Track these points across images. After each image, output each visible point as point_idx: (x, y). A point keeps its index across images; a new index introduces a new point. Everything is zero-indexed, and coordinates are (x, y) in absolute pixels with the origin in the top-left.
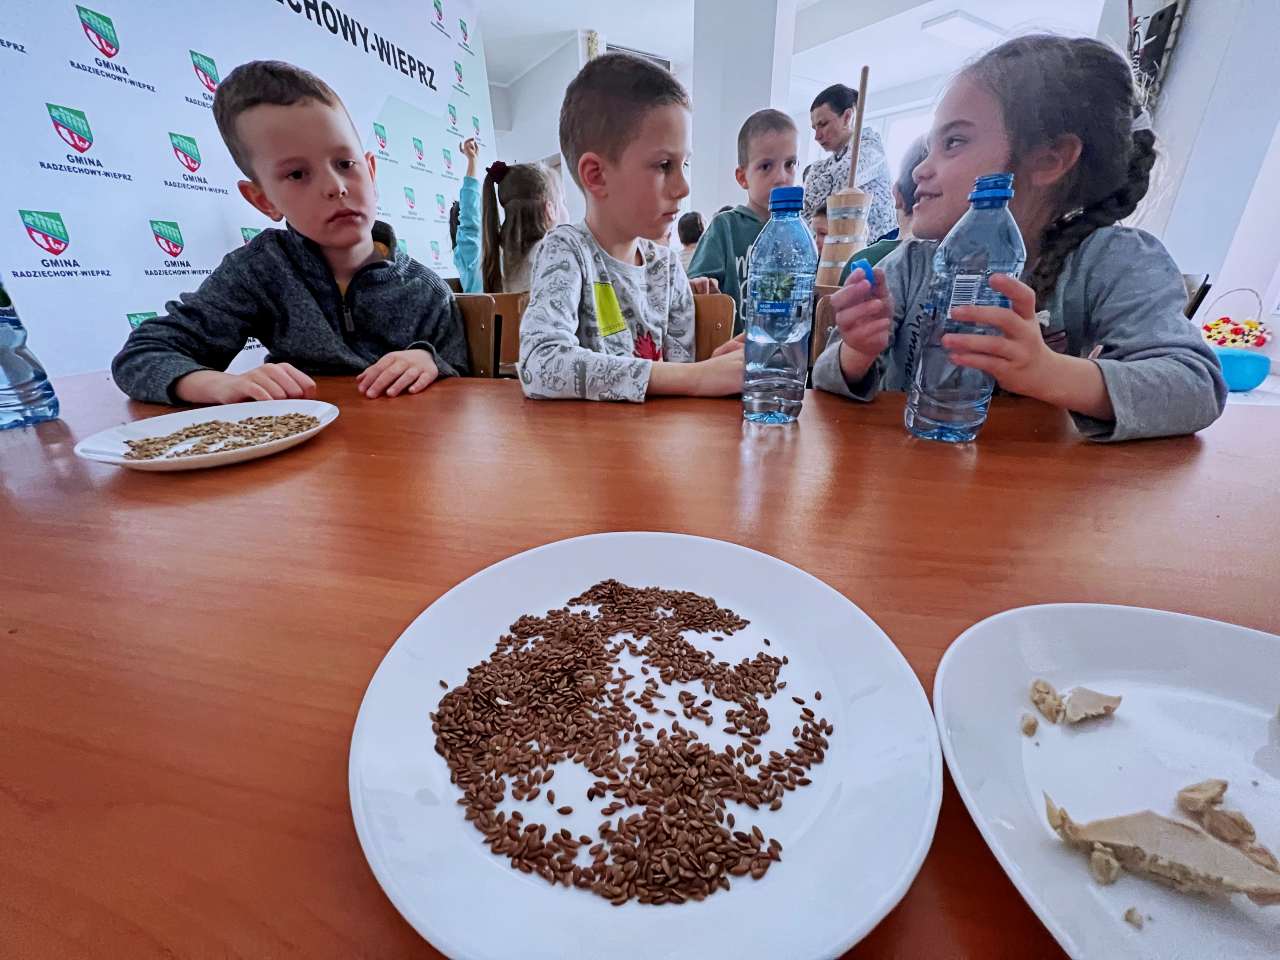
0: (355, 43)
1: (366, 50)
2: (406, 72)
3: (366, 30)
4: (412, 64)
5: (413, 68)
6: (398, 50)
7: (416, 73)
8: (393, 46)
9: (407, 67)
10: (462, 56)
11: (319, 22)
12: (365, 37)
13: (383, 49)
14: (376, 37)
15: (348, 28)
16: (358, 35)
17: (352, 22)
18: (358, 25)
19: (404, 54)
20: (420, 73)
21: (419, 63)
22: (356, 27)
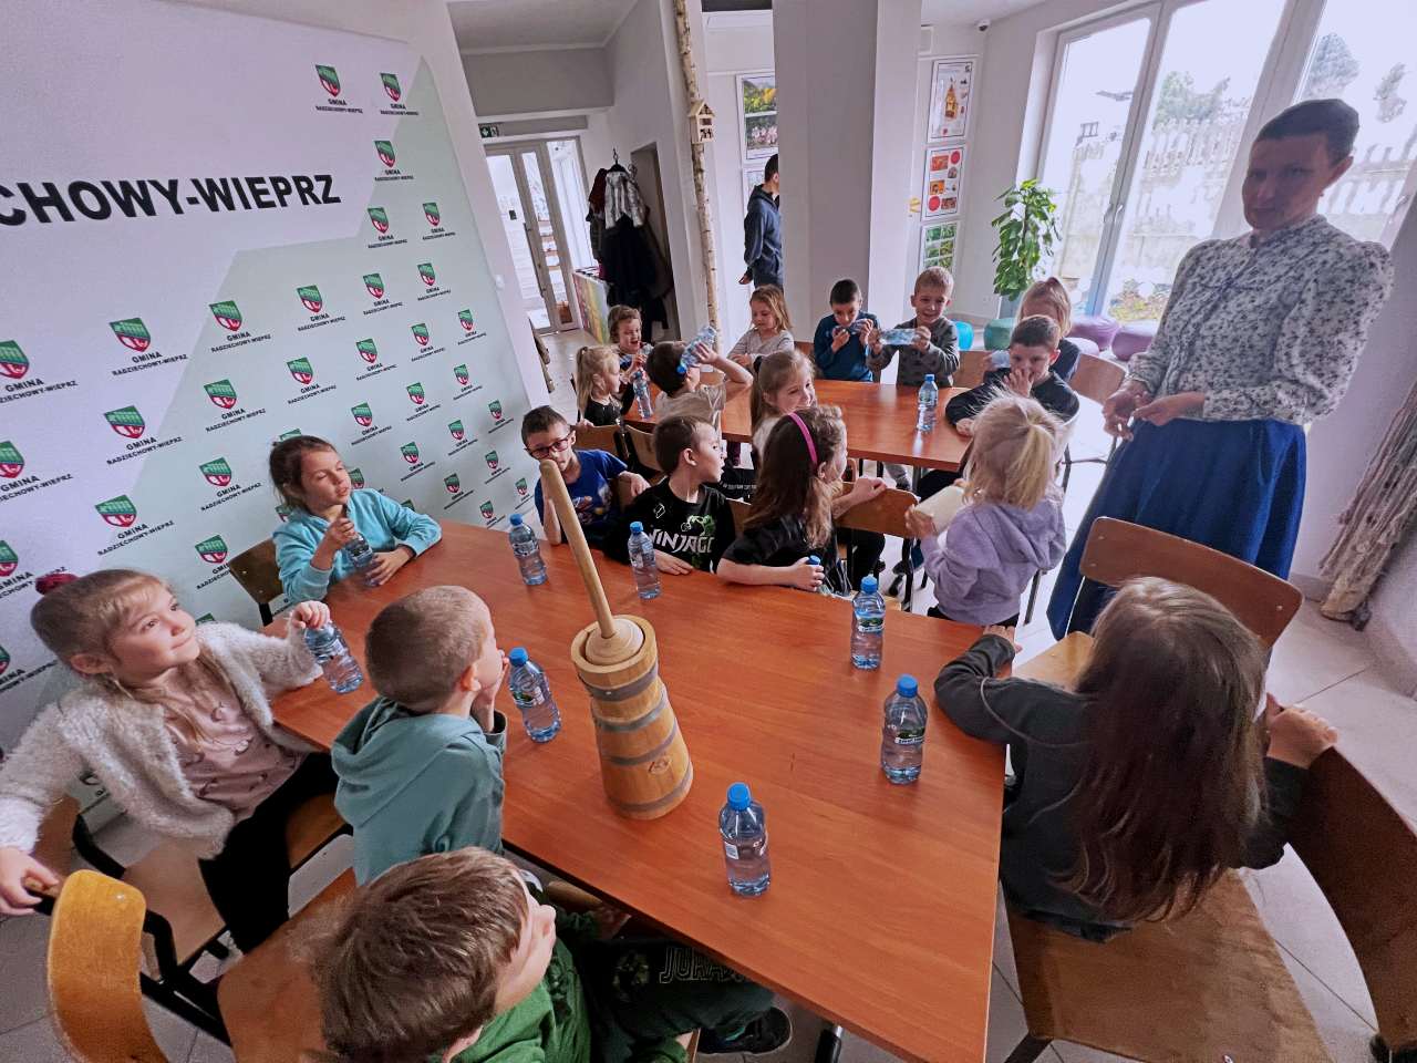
0: (150, 211)
1: (178, 210)
2: (271, 204)
3: (173, 184)
4: (282, 186)
5: (280, 194)
6: (248, 180)
7: (293, 198)
8: (236, 181)
9: (273, 197)
10: (390, 128)
11: (67, 216)
12: (171, 193)
13: (215, 194)
14: (196, 182)
15: (133, 198)
16: (157, 198)
17: (142, 184)
18: (155, 184)
19: (261, 180)
20: (302, 192)
21: (297, 180)
22: (151, 188)
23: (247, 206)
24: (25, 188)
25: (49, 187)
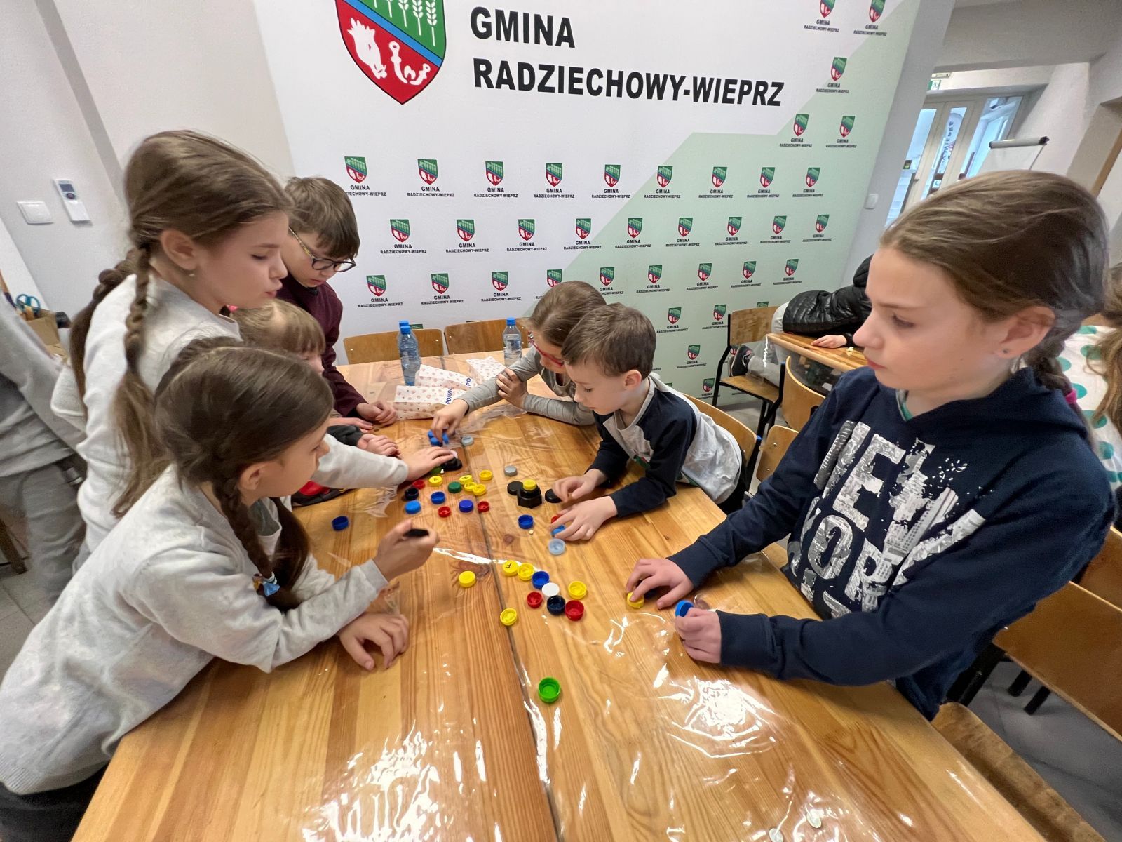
0: (660, 97)
1: (675, 98)
2: (731, 101)
3: (682, 78)
4: (746, 88)
5: (742, 93)
6: (727, 81)
7: (748, 99)
8: (719, 81)
9: (735, 96)
10: (854, 47)
11: (619, 94)
12: (676, 87)
13: (702, 90)
14: (695, 79)
15: (655, 86)
16: (669, 88)
17: (665, 77)
18: (673, 78)
19: (734, 82)
20: (757, 93)
21: (759, 84)
22: (669, 79)
23: (716, 100)
24: (610, 73)
25: (621, 74)
